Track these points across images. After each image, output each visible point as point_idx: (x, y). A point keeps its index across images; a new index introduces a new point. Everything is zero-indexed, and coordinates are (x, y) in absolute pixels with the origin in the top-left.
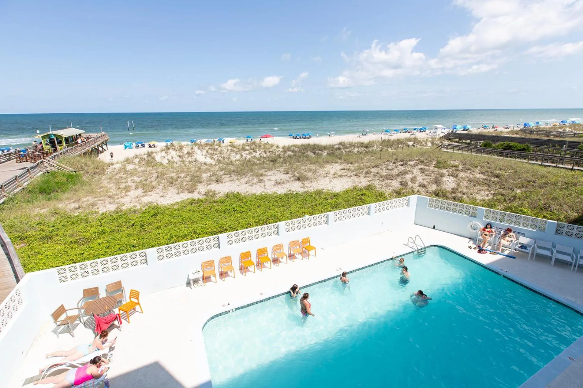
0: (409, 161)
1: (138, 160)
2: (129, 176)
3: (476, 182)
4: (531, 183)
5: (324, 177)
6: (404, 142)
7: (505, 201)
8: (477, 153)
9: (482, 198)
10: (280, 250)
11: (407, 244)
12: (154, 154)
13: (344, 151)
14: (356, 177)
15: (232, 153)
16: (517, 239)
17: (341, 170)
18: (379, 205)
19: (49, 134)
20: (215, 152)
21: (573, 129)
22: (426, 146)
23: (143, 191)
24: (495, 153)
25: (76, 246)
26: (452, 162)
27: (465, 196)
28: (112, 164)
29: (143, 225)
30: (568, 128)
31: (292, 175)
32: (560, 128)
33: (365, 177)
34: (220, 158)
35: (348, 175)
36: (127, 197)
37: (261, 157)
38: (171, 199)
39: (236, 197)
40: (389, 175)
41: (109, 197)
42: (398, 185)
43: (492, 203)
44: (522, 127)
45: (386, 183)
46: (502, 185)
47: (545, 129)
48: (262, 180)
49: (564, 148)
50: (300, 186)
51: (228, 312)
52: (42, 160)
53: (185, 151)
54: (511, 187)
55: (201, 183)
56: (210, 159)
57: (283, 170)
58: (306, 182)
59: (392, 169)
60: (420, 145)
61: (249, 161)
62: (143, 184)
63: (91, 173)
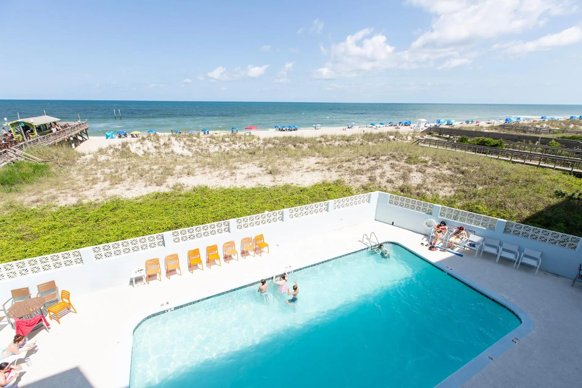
0: (382, 156)
1: (112, 151)
2: (100, 167)
3: (441, 178)
4: (495, 180)
5: (297, 171)
6: (386, 136)
7: (465, 197)
8: (452, 149)
9: (445, 194)
10: (232, 247)
11: (361, 240)
12: (129, 145)
13: (325, 145)
14: (328, 171)
15: (211, 145)
16: (468, 237)
17: (316, 164)
18: (343, 201)
19: (18, 122)
20: (193, 144)
21: (550, 125)
22: (406, 140)
23: (110, 184)
24: (469, 148)
25: (22, 242)
26: (423, 157)
27: (428, 193)
28: (84, 155)
29: (98, 220)
30: (546, 124)
31: (265, 169)
32: (538, 124)
33: (336, 172)
34: (198, 150)
35: (321, 170)
36: (91, 190)
37: (241, 149)
38: (137, 192)
39: (203, 190)
40: (360, 170)
41: (73, 190)
42: (367, 181)
43: (453, 200)
44: (502, 122)
45: (355, 177)
46: (465, 181)
47: (524, 125)
48: (234, 173)
49: (536, 144)
50: (270, 180)
51: (166, 311)
52: (6, 149)
53: (162, 142)
54: (473, 183)
55: (172, 175)
56: (187, 151)
57: (258, 163)
58: (278, 176)
59: (364, 164)
60: (401, 139)
61: (228, 154)
62: (112, 176)
63: (61, 164)
